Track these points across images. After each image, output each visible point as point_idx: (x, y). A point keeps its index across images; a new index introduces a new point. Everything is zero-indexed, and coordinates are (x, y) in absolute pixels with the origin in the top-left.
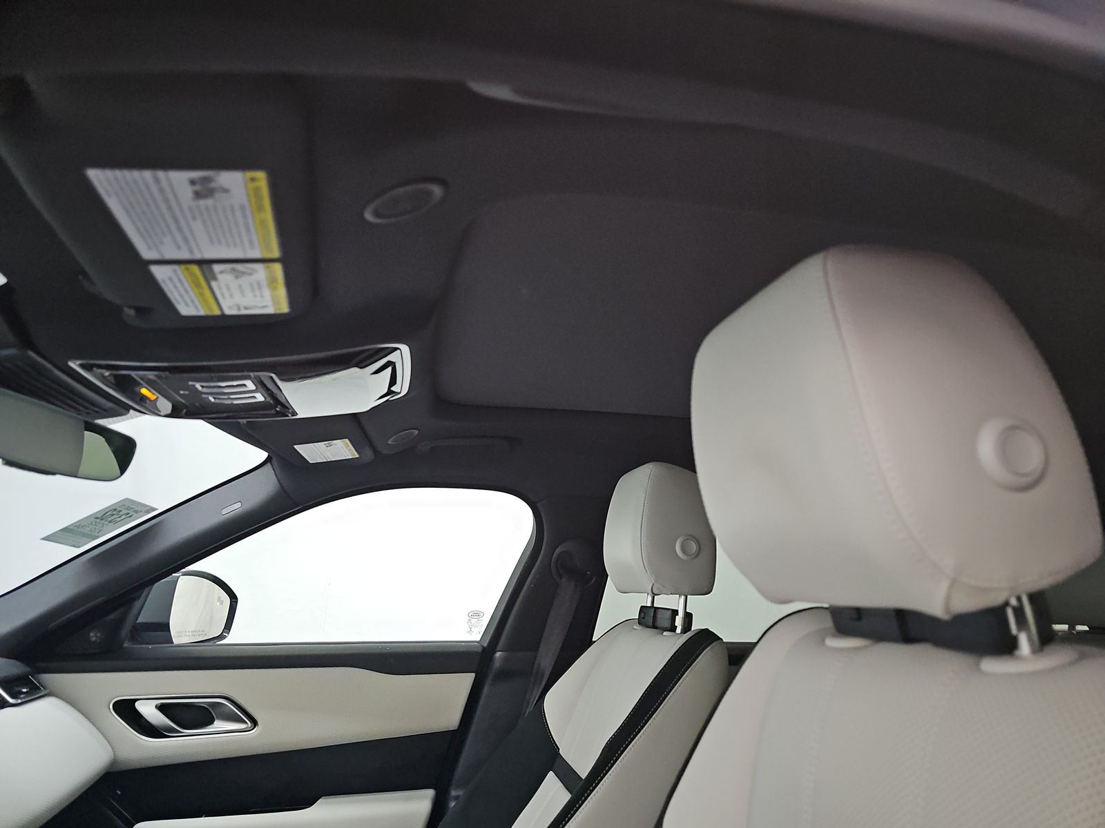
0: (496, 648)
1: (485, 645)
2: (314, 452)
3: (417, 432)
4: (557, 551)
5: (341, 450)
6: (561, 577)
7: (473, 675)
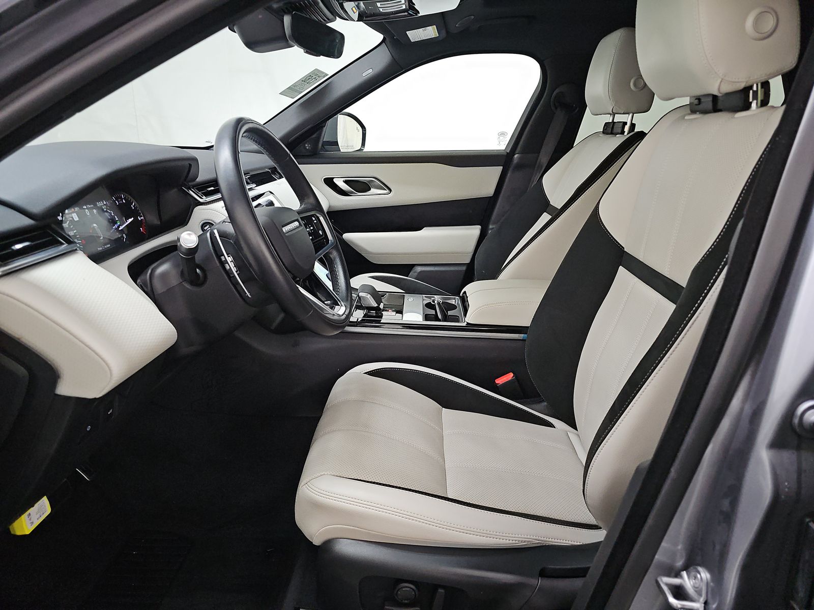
0: (515, 152)
1: (508, 152)
2: (415, 35)
3: (473, 17)
4: (555, 93)
5: (430, 32)
6: (556, 108)
7: (502, 167)
